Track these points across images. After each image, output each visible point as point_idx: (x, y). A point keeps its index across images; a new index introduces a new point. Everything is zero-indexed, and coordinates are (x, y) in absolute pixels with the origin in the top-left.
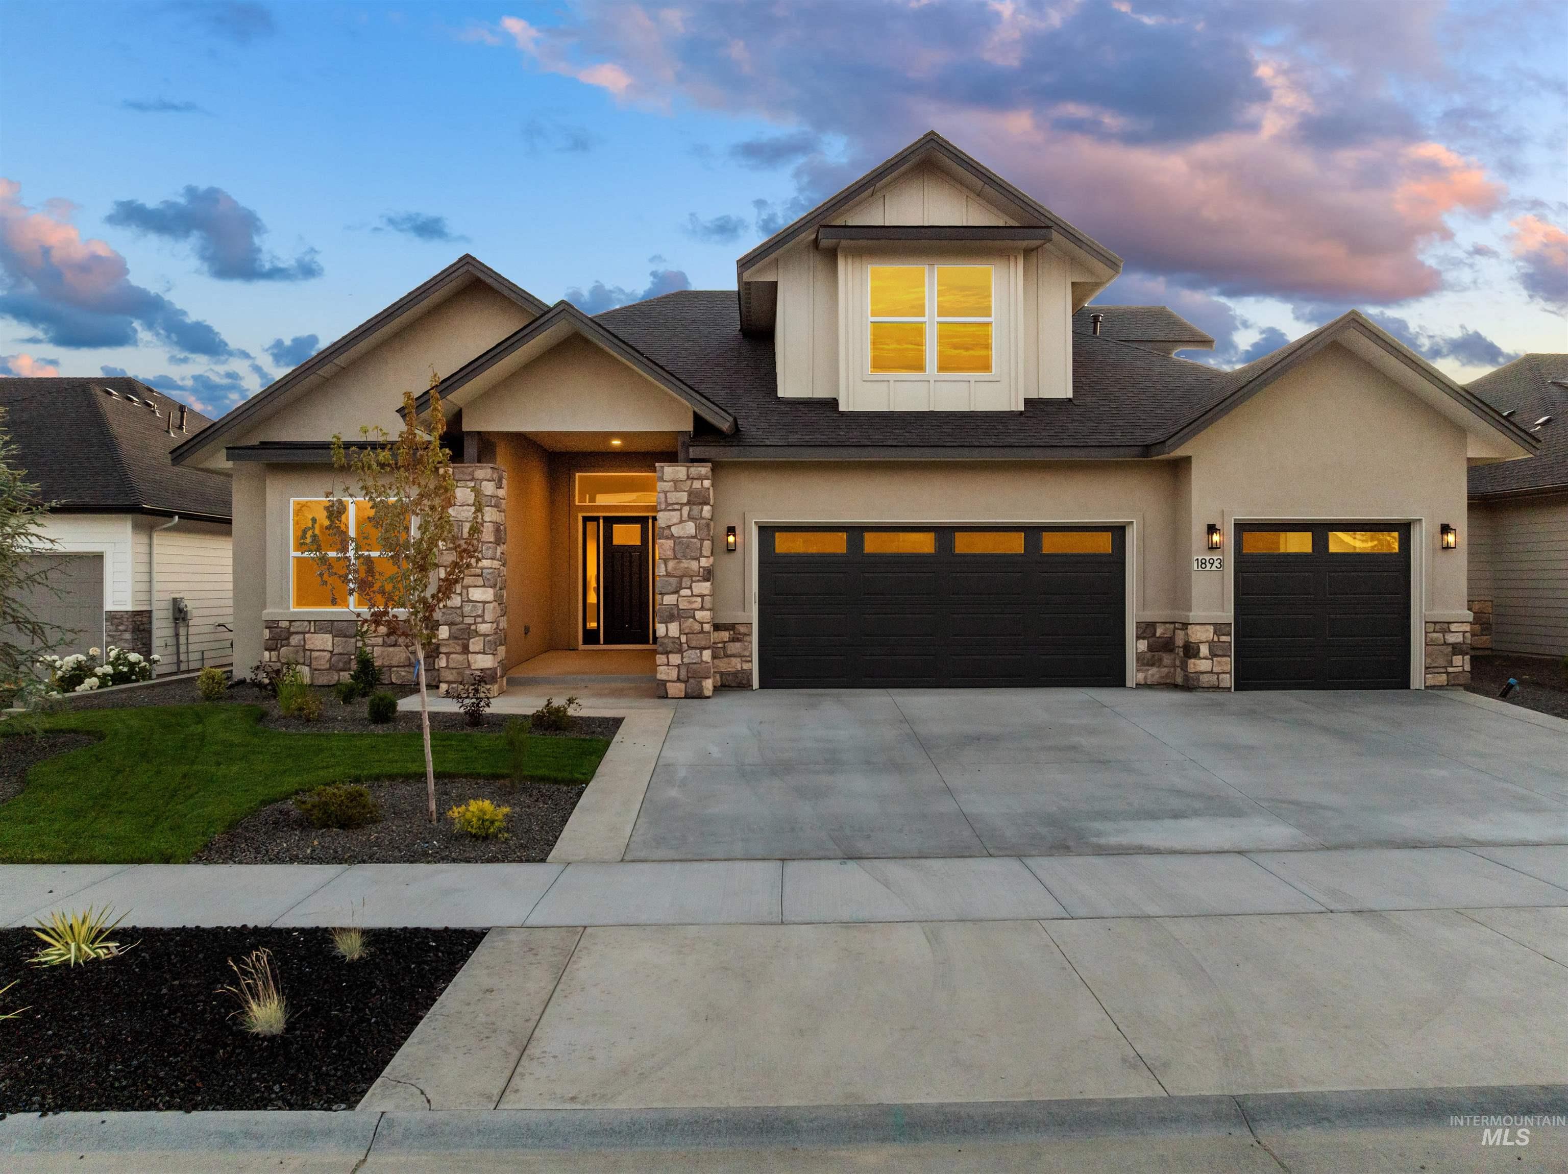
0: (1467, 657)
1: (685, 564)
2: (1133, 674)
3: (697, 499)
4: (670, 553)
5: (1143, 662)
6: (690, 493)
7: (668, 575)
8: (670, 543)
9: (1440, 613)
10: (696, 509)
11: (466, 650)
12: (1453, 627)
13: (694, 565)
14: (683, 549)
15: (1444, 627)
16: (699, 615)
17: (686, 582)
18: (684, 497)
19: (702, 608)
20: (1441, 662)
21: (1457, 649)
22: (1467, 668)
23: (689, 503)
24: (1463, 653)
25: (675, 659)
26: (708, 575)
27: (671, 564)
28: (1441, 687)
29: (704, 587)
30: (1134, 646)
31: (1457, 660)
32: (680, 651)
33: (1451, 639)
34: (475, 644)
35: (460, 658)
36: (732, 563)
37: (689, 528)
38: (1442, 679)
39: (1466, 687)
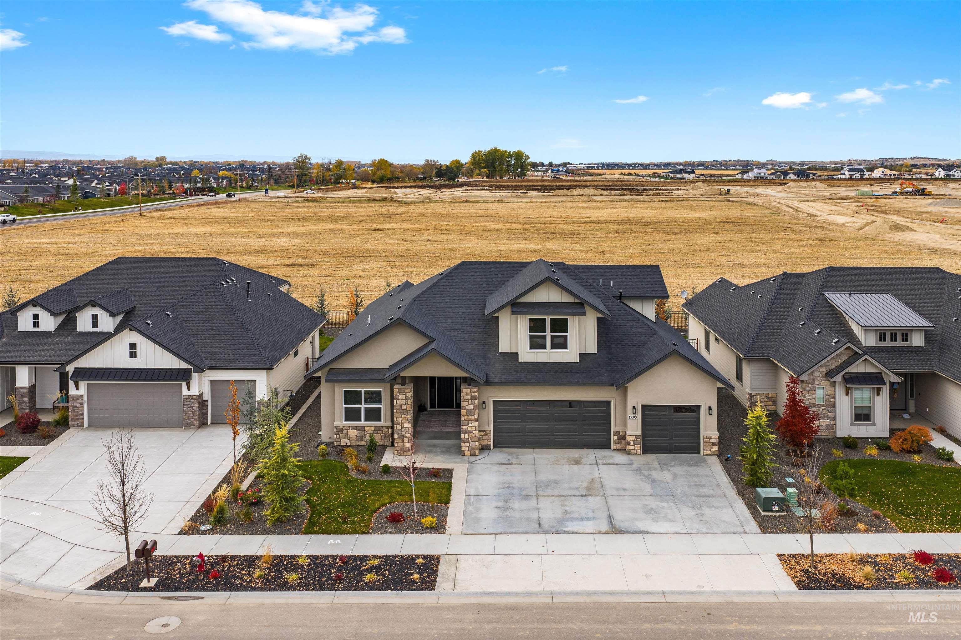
0: (717, 446)
1: (470, 417)
2: (613, 447)
3: (473, 398)
4: (465, 414)
5: (616, 443)
6: (472, 396)
7: (465, 420)
8: (465, 411)
9: (709, 433)
10: (473, 401)
11: (403, 441)
12: (712, 437)
13: (473, 417)
14: (469, 413)
15: (710, 437)
16: (474, 432)
17: (470, 422)
18: (469, 398)
19: (475, 430)
20: (709, 447)
21: (714, 444)
22: (717, 449)
23: (471, 399)
24: (716, 445)
25: (467, 444)
26: (477, 420)
27: (465, 417)
28: (709, 455)
29: (476, 424)
30: (614, 438)
31: (714, 447)
32: (469, 442)
33: (711, 440)
34: (406, 440)
35: (402, 444)
36: (484, 412)
37: (471, 407)
38: (709, 453)
39: (716, 455)
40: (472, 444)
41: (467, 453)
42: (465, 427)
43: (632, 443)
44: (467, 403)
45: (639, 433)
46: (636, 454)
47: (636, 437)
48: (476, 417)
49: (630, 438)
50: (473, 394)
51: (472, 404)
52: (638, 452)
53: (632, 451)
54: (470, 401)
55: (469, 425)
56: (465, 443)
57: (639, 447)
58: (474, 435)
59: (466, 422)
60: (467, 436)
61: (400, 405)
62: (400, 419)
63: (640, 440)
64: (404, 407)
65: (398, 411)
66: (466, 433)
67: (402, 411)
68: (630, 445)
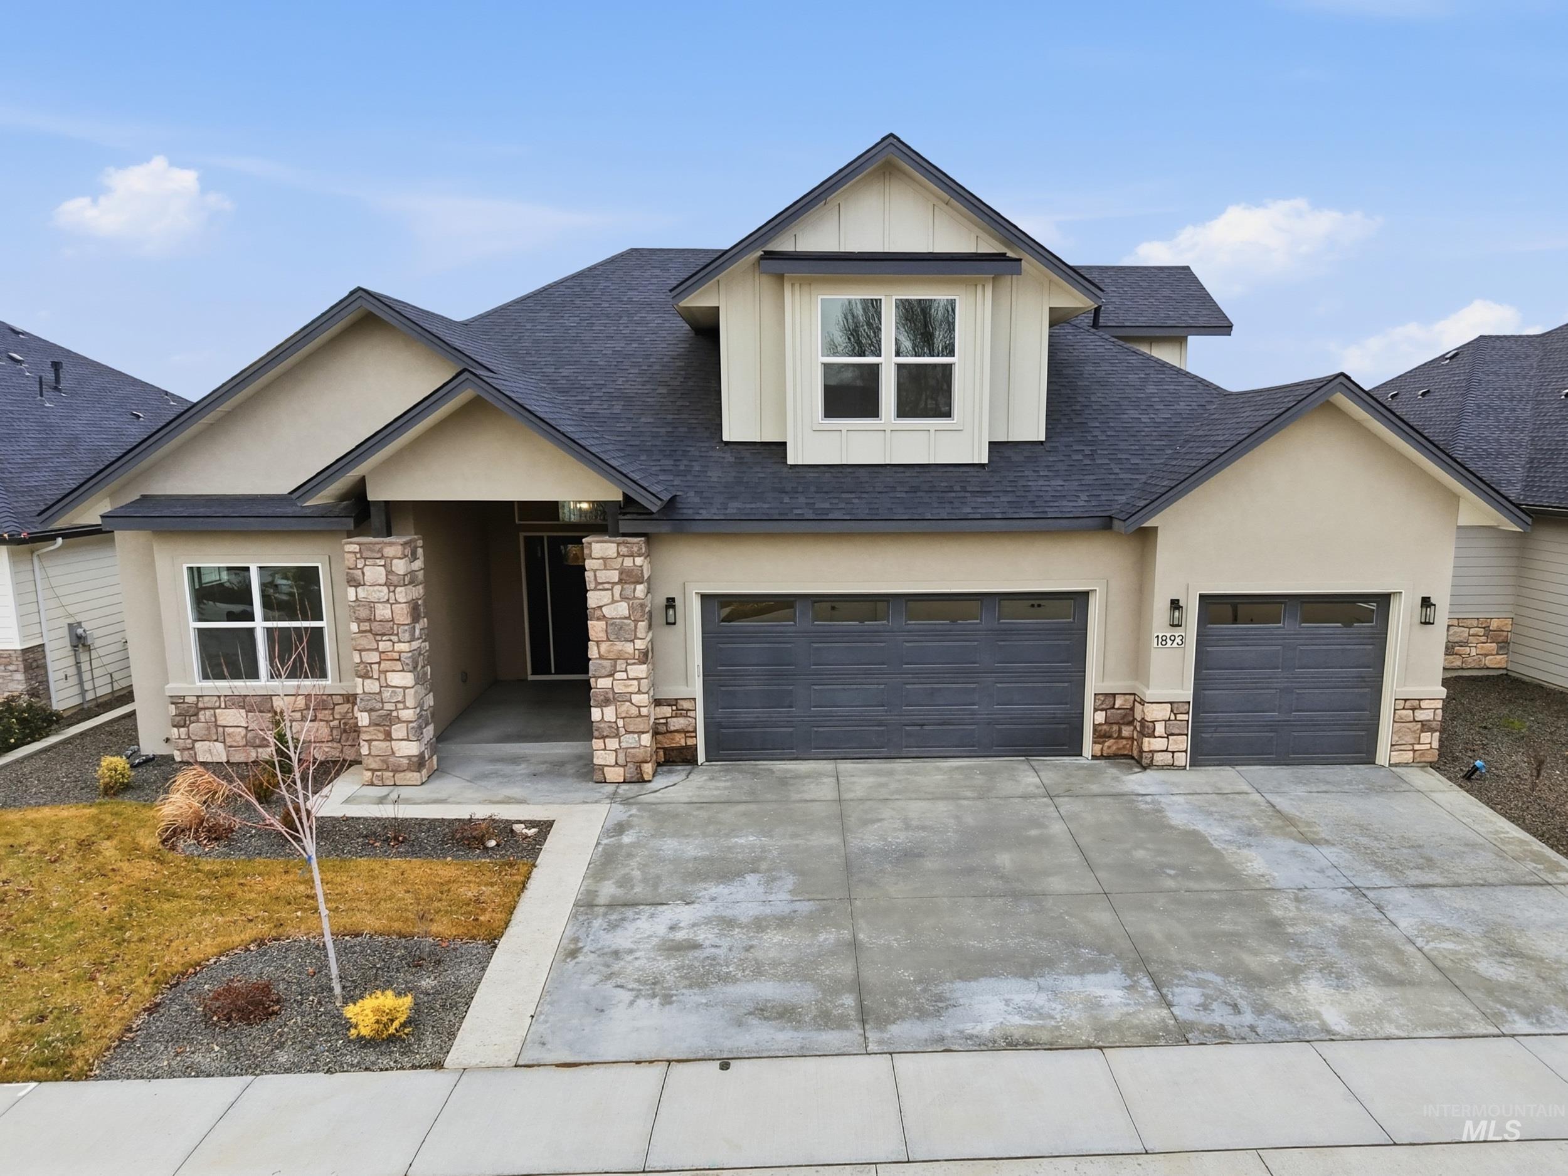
0: (1437, 734)
1: (619, 646)
2: (1089, 747)
3: (629, 577)
4: (603, 636)
5: (1100, 733)
6: (622, 571)
7: (601, 657)
8: (602, 624)
9: (1413, 690)
10: (629, 588)
11: (388, 737)
12: (1424, 704)
13: (629, 648)
14: (616, 629)
15: (1414, 703)
17: (621, 665)
18: (615, 576)
19: (639, 692)
20: (1409, 739)
21: (1425, 726)
22: (1436, 745)
23: (620, 581)
24: (1432, 730)
25: (612, 744)
26: (644, 657)
27: (604, 647)
28: (1406, 765)
29: (641, 670)
30: (1092, 717)
31: (1426, 737)
32: (617, 735)
33: (1421, 715)
35: (383, 744)
36: (670, 638)
37: (622, 609)
38: (1408, 756)
39: (1432, 765)
40: (629, 740)
41: (613, 772)
42: (604, 683)
43: (1160, 729)
44: (605, 598)
45: (1186, 693)
46: (1172, 767)
47: (1176, 708)
48: (640, 645)
49: (1157, 713)
50: (628, 562)
51: (624, 598)
52: (1182, 759)
53: (1159, 758)
54: (617, 588)
55: (618, 676)
56: (604, 738)
57: (1182, 743)
58: (634, 711)
59: (607, 663)
60: (610, 713)
61: (371, 605)
62: (374, 657)
63: (1187, 717)
64: (383, 612)
65: (365, 626)
66: (606, 702)
67: (376, 627)
68: (1152, 735)
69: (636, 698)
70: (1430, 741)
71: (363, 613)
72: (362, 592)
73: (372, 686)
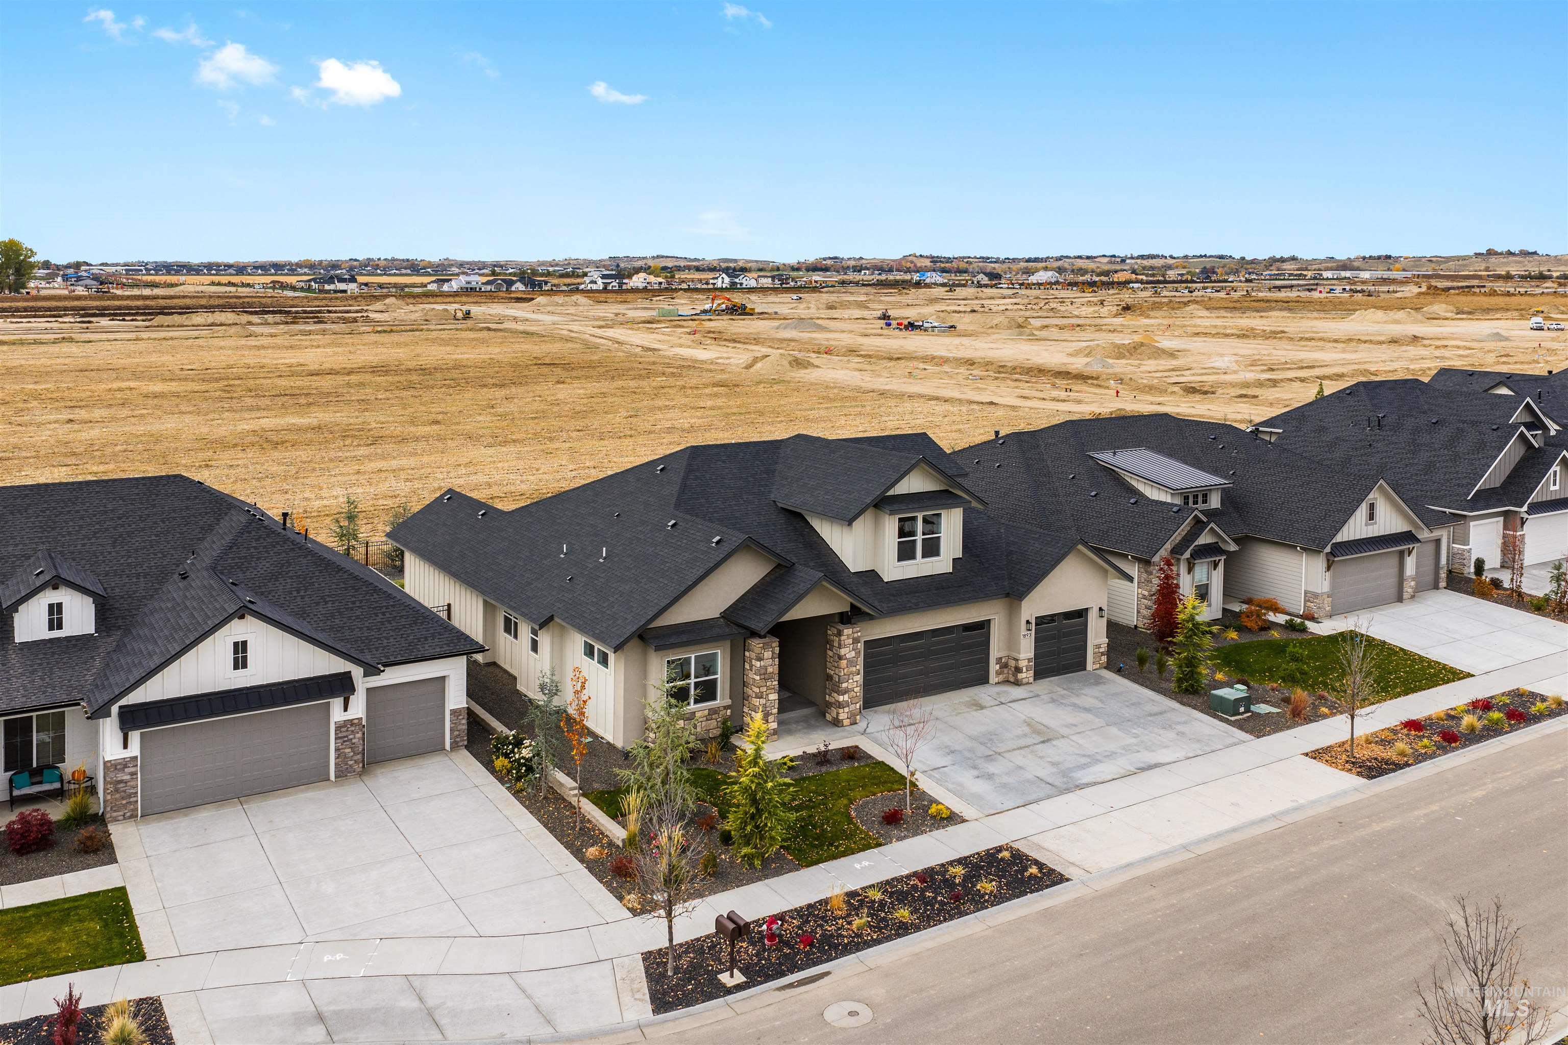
1: (850, 668)
2: (993, 678)
4: (844, 666)
5: (997, 674)
6: (853, 639)
7: (844, 674)
8: (845, 661)
9: (1097, 642)
10: (854, 645)
12: (1100, 646)
13: (854, 669)
14: (850, 662)
15: (1098, 646)
17: (851, 676)
18: (851, 641)
19: (857, 686)
20: (1097, 660)
21: (1103, 654)
22: (1106, 662)
23: (853, 643)
24: (1105, 655)
25: (846, 710)
26: (859, 672)
27: (845, 670)
28: (1097, 669)
30: (994, 667)
32: (848, 706)
33: (1101, 650)
37: (853, 654)
38: (1096, 666)
39: (1105, 668)
40: (852, 707)
41: (846, 722)
42: (844, 685)
43: (1024, 669)
45: (1032, 655)
46: (1028, 683)
47: (1029, 660)
48: (858, 667)
49: (1023, 664)
50: (856, 635)
51: (853, 649)
52: (1031, 680)
53: (1025, 681)
55: (851, 681)
56: (843, 708)
57: (1031, 673)
58: (855, 694)
60: (846, 697)
61: (766, 668)
62: (765, 689)
63: (1032, 664)
64: (770, 670)
65: (763, 677)
67: (767, 676)
68: (1022, 672)
69: (856, 690)
70: (1104, 659)
71: (763, 672)
72: (762, 663)
73: (763, 701)
